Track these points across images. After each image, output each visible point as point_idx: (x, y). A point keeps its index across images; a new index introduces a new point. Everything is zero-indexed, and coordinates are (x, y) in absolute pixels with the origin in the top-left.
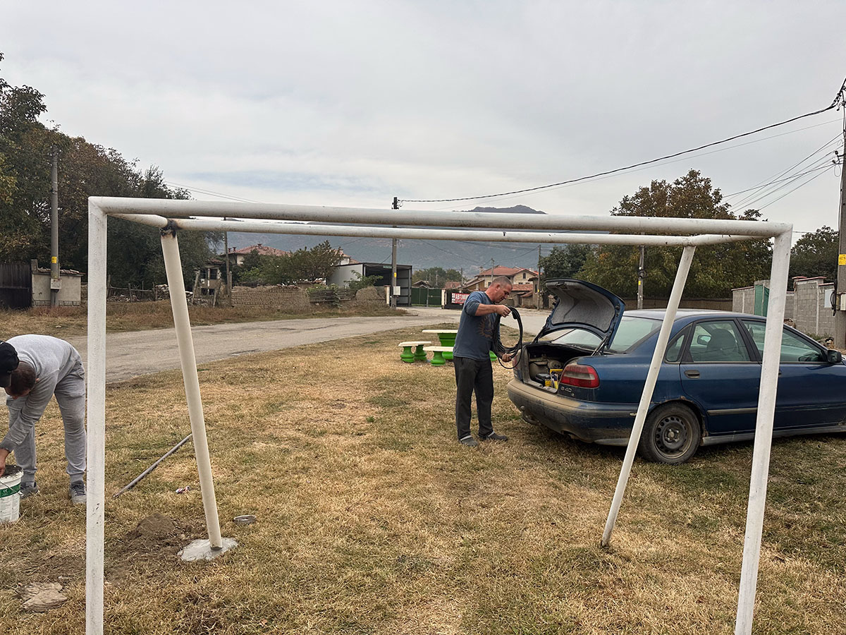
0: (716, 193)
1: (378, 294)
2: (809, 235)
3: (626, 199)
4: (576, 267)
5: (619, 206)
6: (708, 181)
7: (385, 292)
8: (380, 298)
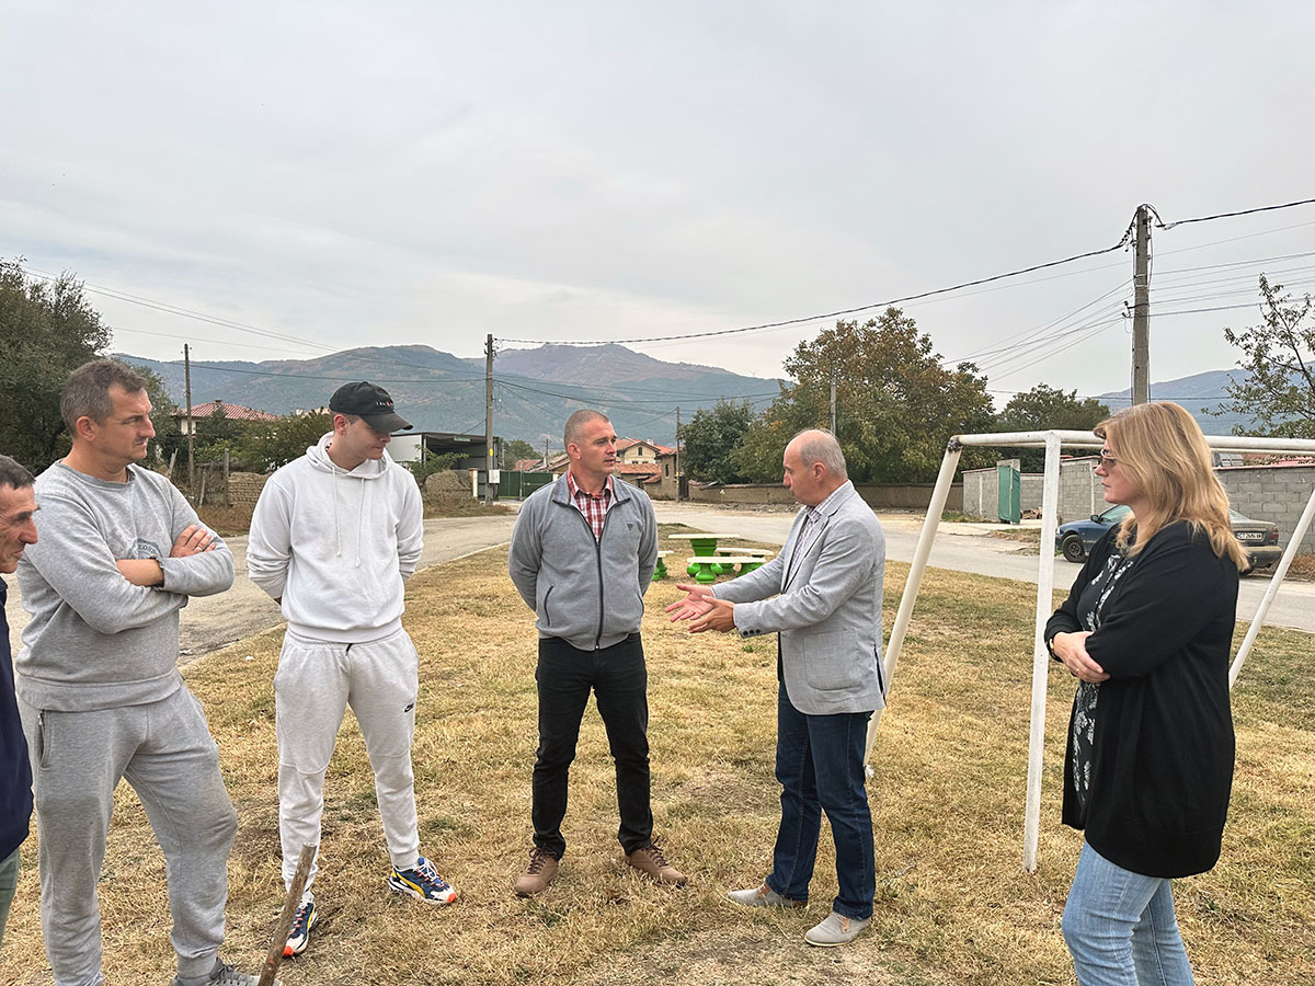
0: (925, 340)
1: (460, 482)
2: (1022, 396)
3: (802, 346)
4: (730, 439)
5: (793, 355)
6: (911, 323)
7: (469, 479)
8: (462, 488)
